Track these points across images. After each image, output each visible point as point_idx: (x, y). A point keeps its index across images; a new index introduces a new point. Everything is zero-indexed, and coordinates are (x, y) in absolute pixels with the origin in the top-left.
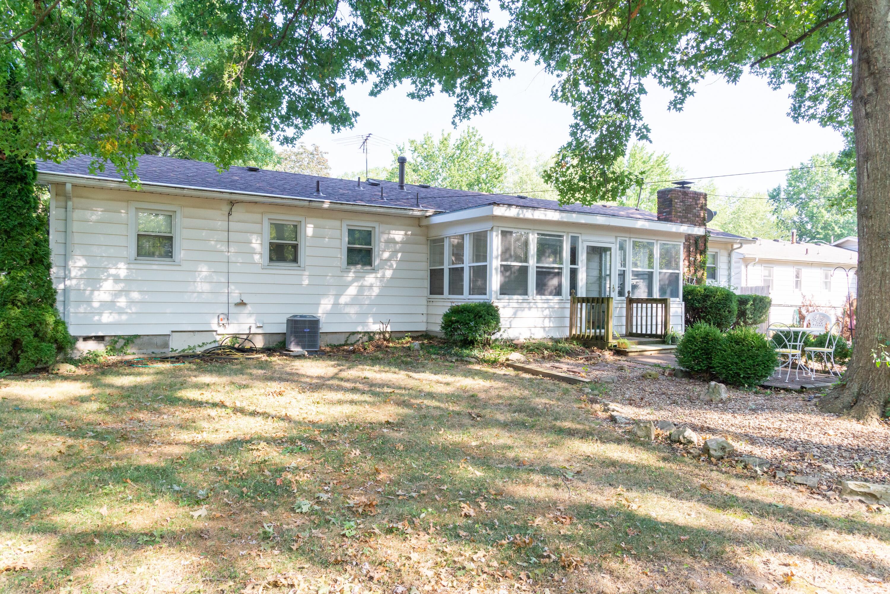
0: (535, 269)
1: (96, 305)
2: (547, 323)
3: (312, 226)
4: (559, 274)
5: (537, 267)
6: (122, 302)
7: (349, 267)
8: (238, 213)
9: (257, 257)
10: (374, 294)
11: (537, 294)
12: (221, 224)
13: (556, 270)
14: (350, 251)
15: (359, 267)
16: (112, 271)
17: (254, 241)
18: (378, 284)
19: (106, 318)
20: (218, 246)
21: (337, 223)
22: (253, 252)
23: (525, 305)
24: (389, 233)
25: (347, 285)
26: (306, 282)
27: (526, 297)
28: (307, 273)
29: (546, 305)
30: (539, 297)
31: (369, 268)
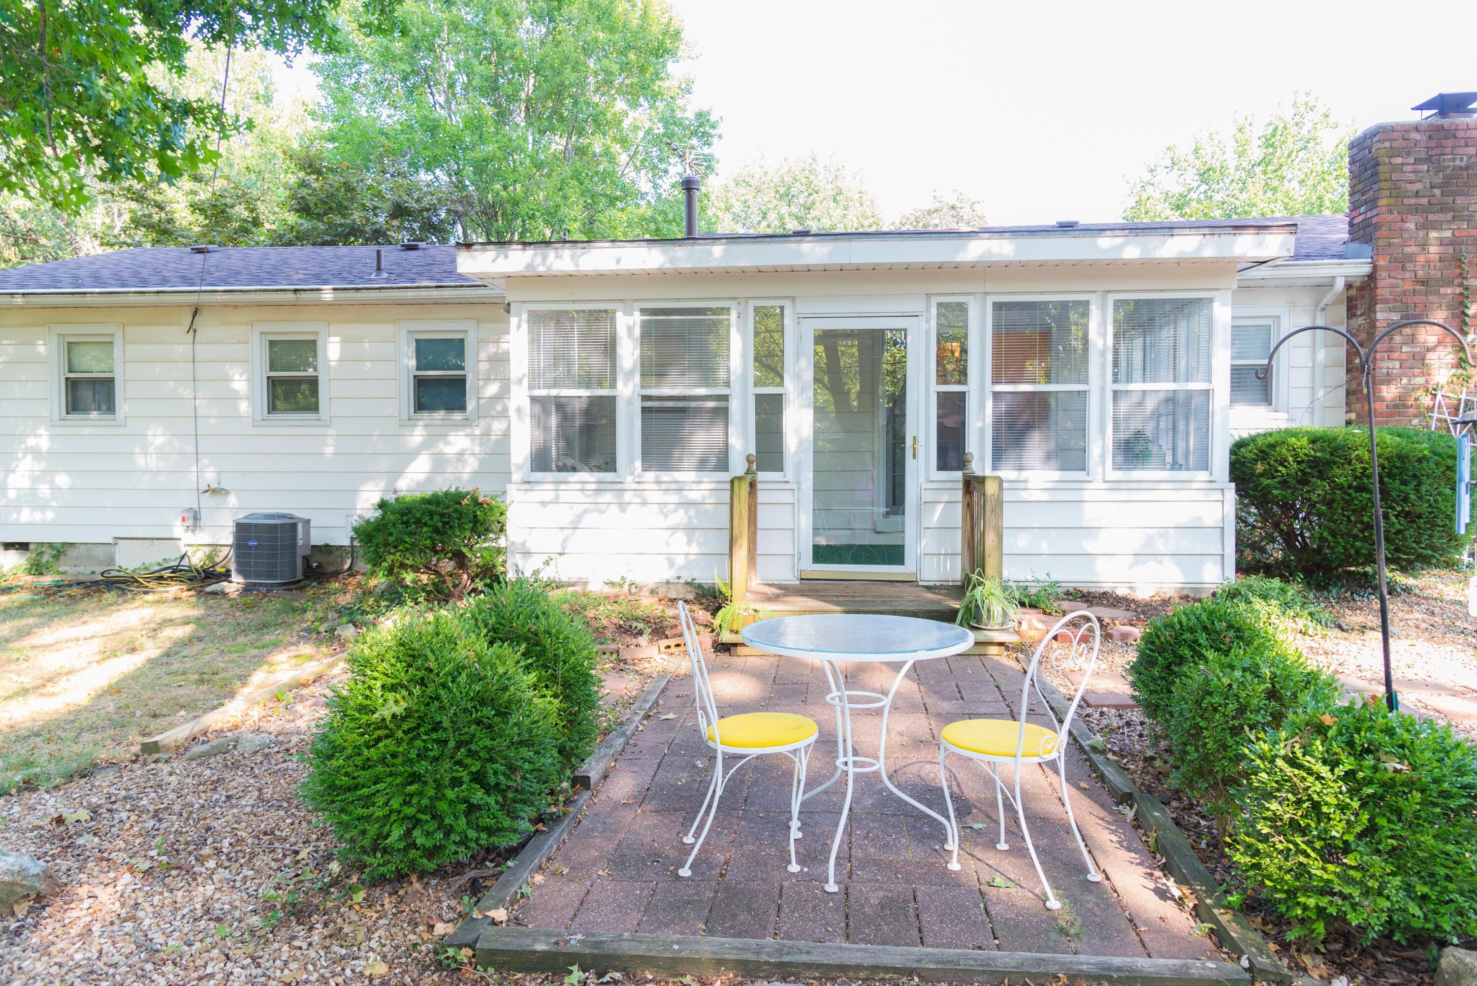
0: (638, 405)
1: (12, 494)
2: (680, 543)
3: (338, 339)
4: (721, 413)
5: (645, 398)
6: (44, 490)
7: (419, 415)
8: (207, 327)
9: (244, 407)
10: (468, 469)
11: (645, 469)
12: (182, 350)
13: (711, 404)
14: (420, 383)
15: (440, 415)
16: (31, 442)
17: (237, 377)
18: (477, 450)
19: (26, 515)
20: (180, 390)
21: (387, 330)
22: (235, 397)
23: (608, 497)
24: (498, 342)
25: (413, 454)
26: (329, 450)
27: (609, 476)
28: (331, 432)
29: (674, 498)
30: (650, 476)
31: (457, 416)
